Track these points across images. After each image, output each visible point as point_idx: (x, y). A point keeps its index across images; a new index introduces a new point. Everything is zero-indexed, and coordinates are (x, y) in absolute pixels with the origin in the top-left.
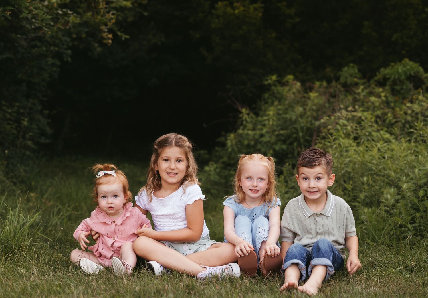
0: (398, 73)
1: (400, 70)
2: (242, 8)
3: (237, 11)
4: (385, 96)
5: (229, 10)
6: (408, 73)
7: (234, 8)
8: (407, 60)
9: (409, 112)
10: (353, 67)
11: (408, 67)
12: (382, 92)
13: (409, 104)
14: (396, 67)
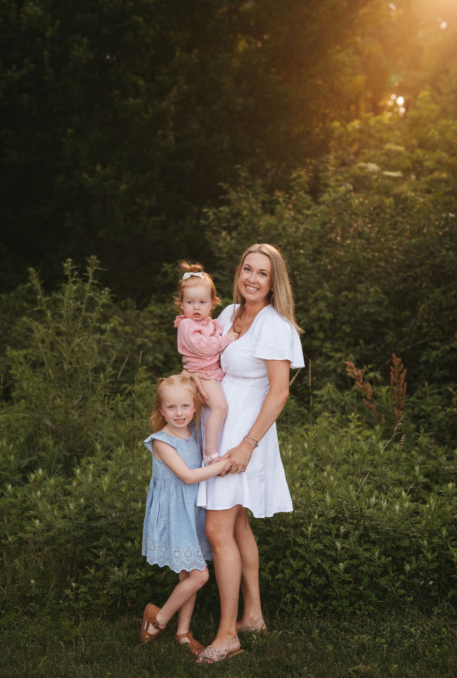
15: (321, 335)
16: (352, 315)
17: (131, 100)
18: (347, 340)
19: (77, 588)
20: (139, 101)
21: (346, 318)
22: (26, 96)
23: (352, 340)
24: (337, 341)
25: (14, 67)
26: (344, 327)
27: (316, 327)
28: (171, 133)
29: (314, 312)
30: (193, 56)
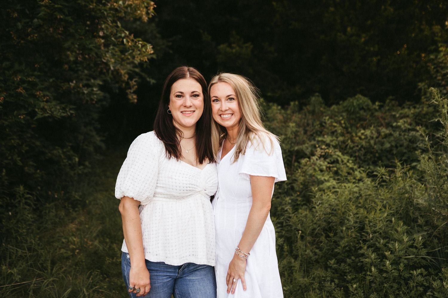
0: (354, 106)
1: (355, 104)
2: (237, 48)
3: (234, 51)
4: (345, 123)
5: (228, 49)
6: (361, 106)
7: (232, 48)
8: (359, 96)
9: (363, 137)
10: (318, 96)
11: (361, 101)
12: (342, 120)
13: (362, 131)
14: (351, 100)
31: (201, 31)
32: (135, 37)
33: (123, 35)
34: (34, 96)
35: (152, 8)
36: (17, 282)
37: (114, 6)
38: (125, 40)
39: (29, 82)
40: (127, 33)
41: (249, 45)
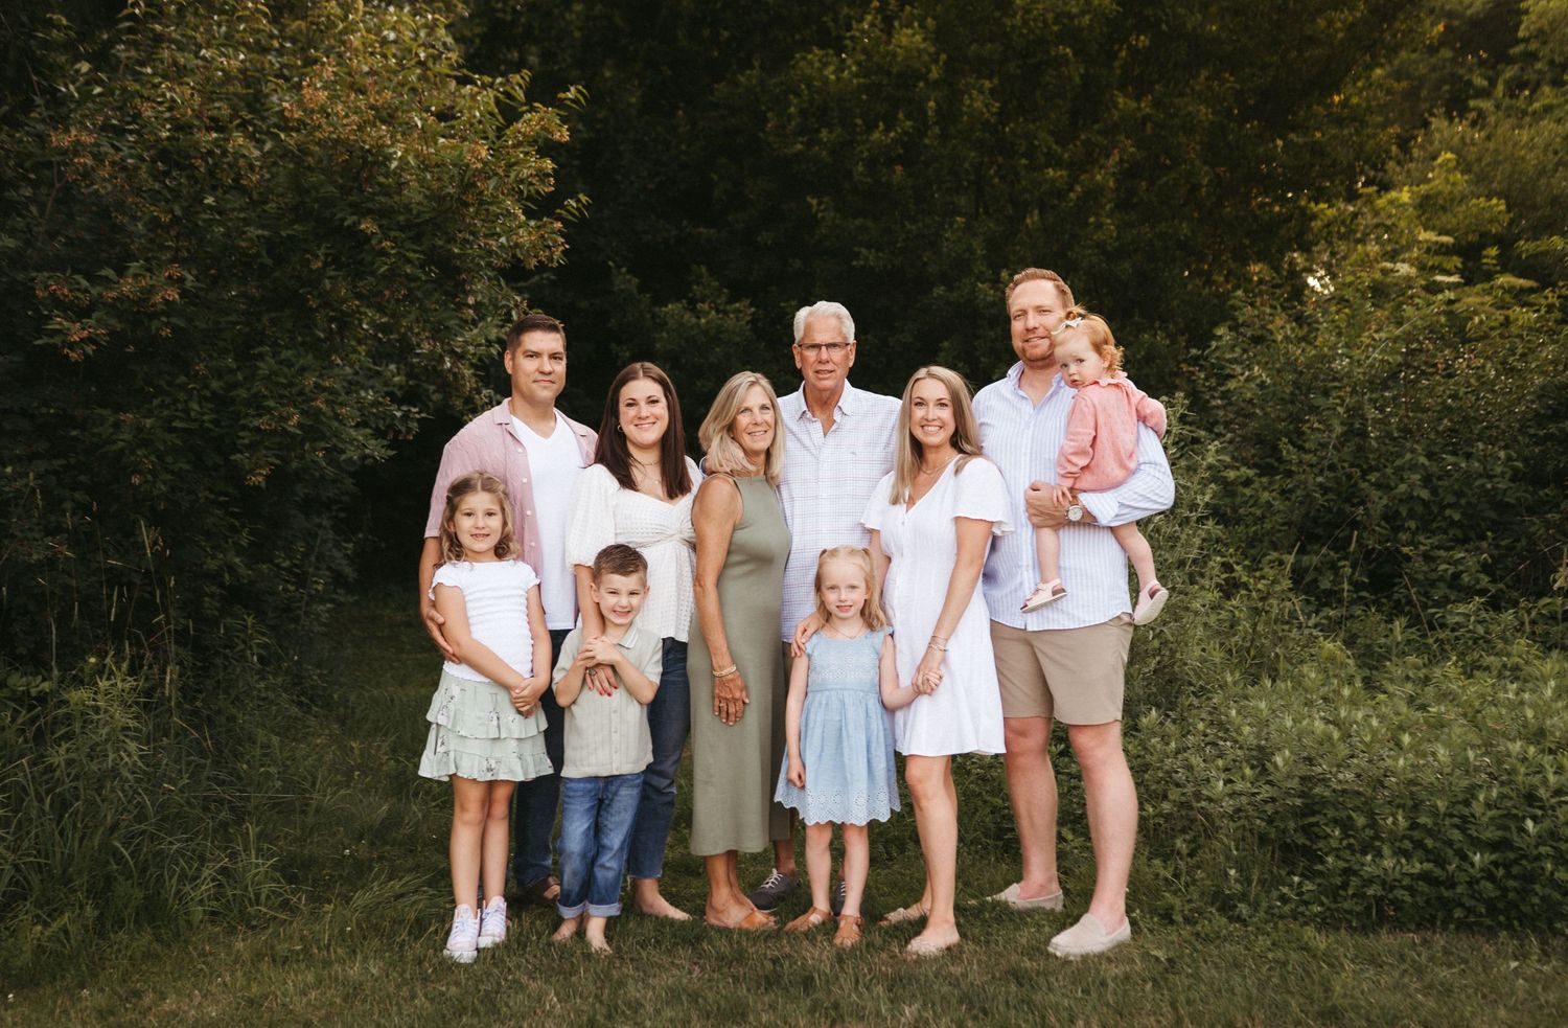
2: (713, 312)
3: (703, 321)
5: (687, 315)
7: (698, 313)
15: (1412, 524)
16: (1459, 494)
17: (1051, 172)
18: (1451, 533)
19: (1300, 884)
20: (1059, 173)
21: (1451, 499)
22: (899, 168)
23: (1459, 534)
24: (1434, 533)
25: (881, 126)
26: (1448, 512)
27: (1404, 511)
28: (1109, 221)
29: (1403, 487)
30: (1143, 105)
31: (611, 263)
32: (531, 307)
33: (512, 305)
34: (336, 417)
35: (561, 248)
36: (278, 791)
37: (490, 246)
38: (514, 313)
39: (325, 389)
40: (518, 299)
41: (745, 308)
